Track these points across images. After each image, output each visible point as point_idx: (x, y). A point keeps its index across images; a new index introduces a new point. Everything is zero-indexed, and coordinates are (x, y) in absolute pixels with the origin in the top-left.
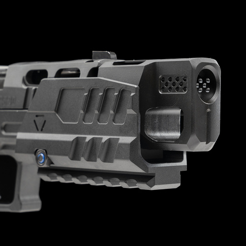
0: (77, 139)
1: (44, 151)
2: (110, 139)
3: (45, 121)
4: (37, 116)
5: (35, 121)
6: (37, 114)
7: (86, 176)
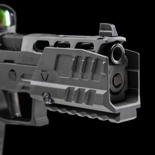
0: (69, 88)
1: (48, 94)
2: (90, 90)
3: (48, 75)
4: (43, 71)
5: (41, 74)
6: (43, 70)
7: (76, 111)
